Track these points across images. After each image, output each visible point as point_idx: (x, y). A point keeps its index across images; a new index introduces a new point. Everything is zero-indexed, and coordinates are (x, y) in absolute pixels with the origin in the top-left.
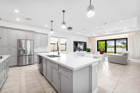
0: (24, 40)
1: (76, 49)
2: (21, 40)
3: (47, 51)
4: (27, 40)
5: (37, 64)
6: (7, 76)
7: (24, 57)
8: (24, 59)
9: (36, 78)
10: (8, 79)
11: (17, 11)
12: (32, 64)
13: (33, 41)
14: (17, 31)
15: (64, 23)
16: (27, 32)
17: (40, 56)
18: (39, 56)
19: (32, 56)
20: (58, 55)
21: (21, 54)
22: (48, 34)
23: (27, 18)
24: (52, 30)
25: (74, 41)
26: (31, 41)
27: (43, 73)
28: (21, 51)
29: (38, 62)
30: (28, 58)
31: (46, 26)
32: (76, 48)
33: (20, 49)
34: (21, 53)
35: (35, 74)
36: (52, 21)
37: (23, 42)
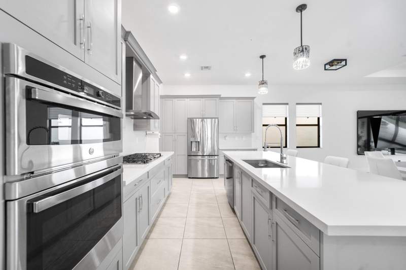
0: (200, 120)
1: (373, 144)
2: (195, 119)
3: (253, 147)
4: (206, 118)
5: (223, 179)
6: (170, 194)
7: (200, 157)
8: (200, 163)
9: (219, 215)
10: (170, 201)
11: (183, 57)
12: (214, 178)
13: (217, 120)
14: (186, 99)
15: (303, 50)
16: (204, 99)
17: (228, 161)
18: (226, 160)
19: (216, 157)
20: (282, 162)
21: (194, 152)
22: (254, 98)
23: (203, 66)
24: (263, 83)
25: (358, 112)
26: (213, 119)
27: (235, 208)
28: (194, 144)
29: (226, 176)
30: (206, 160)
31: (248, 75)
32: (372, 139)
33: (192, 139)
34: (194, 149)
35: (217, 205)
36: (262, 57)
37: (198, 123)
